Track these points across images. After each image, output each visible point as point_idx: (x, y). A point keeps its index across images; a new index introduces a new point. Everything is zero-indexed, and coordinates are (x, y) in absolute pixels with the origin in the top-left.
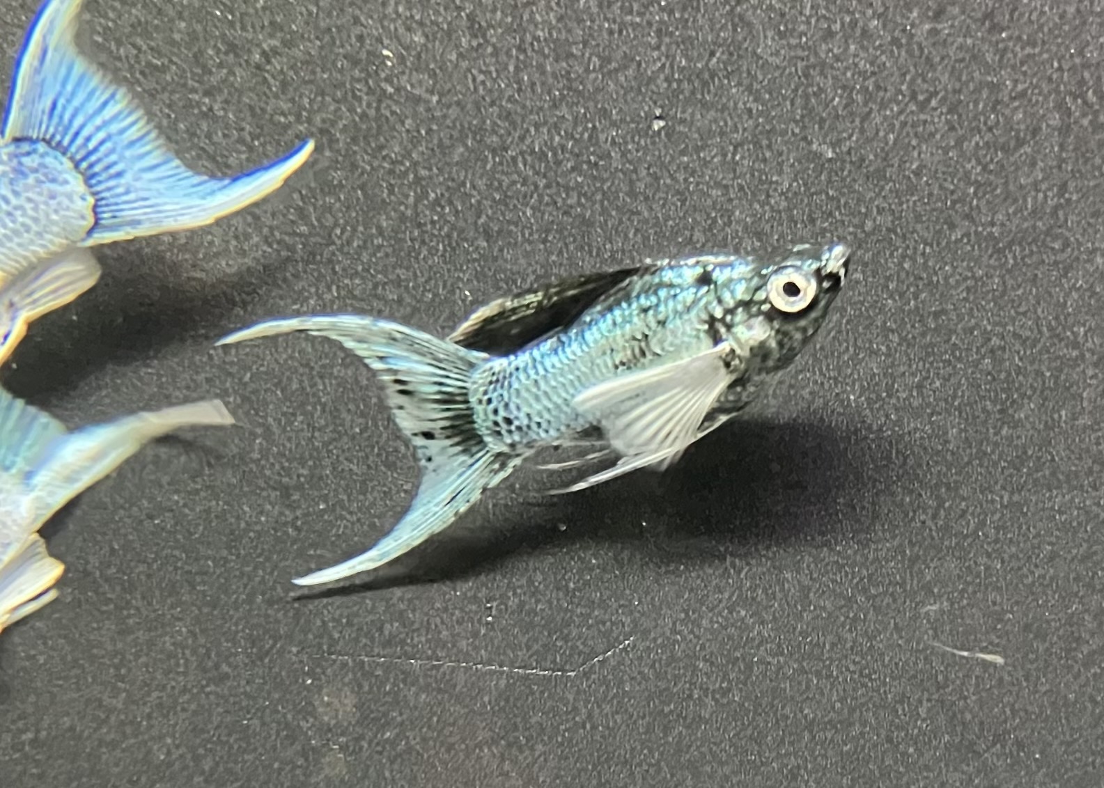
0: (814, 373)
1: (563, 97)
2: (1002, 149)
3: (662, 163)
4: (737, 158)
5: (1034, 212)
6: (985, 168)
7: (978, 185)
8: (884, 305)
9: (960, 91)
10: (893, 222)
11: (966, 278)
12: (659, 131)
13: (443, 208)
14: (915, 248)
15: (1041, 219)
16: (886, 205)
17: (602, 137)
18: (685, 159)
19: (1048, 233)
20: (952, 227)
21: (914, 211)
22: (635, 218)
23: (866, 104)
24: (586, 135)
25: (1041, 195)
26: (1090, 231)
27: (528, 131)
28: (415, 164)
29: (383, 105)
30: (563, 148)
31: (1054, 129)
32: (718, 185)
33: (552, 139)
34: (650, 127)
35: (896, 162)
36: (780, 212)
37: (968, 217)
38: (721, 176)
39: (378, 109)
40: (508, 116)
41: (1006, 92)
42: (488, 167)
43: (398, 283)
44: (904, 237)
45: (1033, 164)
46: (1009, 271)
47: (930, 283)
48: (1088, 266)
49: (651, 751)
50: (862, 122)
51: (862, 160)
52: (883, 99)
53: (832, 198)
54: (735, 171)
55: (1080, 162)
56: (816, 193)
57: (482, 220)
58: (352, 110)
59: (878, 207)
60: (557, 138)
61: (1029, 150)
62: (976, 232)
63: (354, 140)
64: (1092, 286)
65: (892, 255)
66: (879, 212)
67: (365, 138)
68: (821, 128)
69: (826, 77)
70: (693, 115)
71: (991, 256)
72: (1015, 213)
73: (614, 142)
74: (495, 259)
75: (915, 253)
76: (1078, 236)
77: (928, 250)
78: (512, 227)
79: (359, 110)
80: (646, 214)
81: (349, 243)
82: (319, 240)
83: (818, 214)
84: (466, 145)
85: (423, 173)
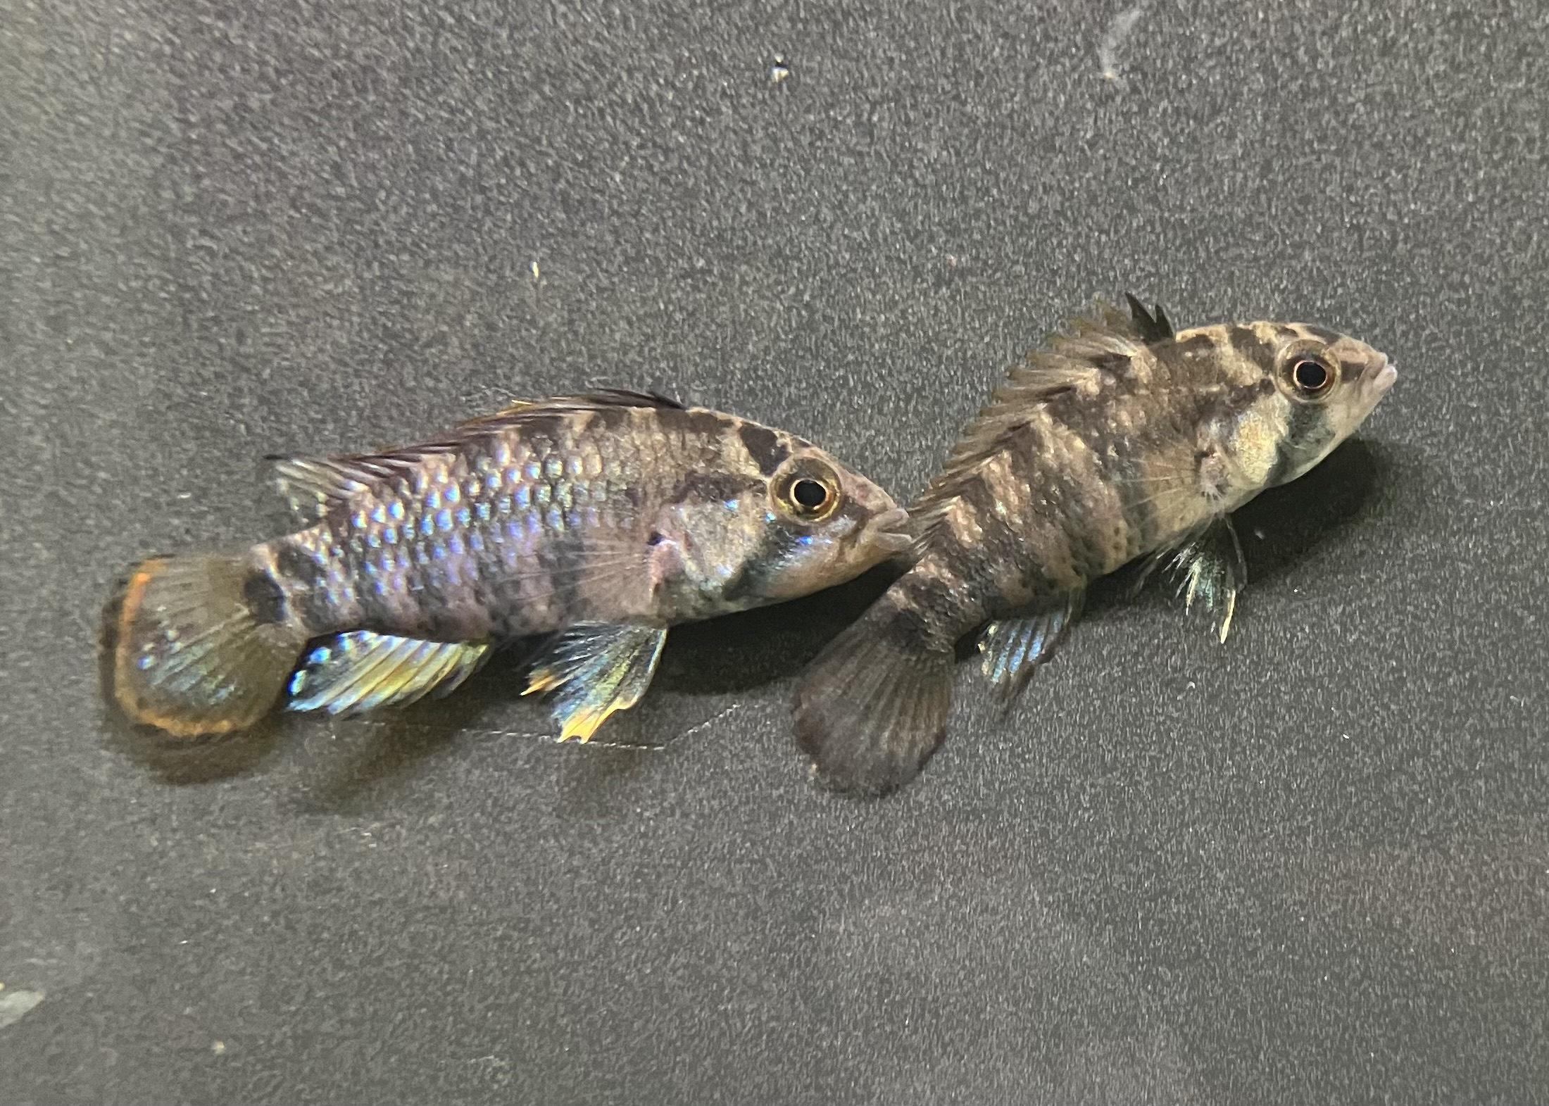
0: (963, 386)
1: (663, 38)
2: (1195, 118)
3: (783, 122)
4: (875, 118)
5: (1232, 194)
6: (1172, 141)
7: (1166, 161)
8: (1050, 306)
9: (1146, 45)
10: (1062, 204)
11: (1149, 275)
12: (780, 84)
13: (512, 169)
14: (1088, 236)
15: (1239, 205)
16: (1054, 183)
17: (710, 88)
18: (812, 117)
19: (1248, 220)
20: (1133, 210)
21: (1088, 191)
22: (749, 190)
23: (1031, 58)
24: (690, 85)
25: (1240, 176)
26: (1298, 219)
27: (620, 78)
28: (478, 113)
29: (442, 39)
30: (661, 98)
31: (1258, 94)
32: (851, 152)
33: (647, 88)
34: (768, 77)
35: (1067, 130)
36: (924, 187)
37: (1153, 200)
38: (854, 140)
39: (434, 44)
40: (595, 59)
41: (1201, 48)
42: (570, 120)
43: (456, 262)
44: (1075, 223)
45: (1231, 137)
46: (1201, 267)
47: (1106, 278)
48: (1294, 263)
49: (753, 844)
50: (1027, 77)
51: (1027, 124)
52: (1052, 54)
53: (989, 172)
54: (871, 135)
55: (1289, 134)
56: (969, 165)
57: (562, 185)
58: (402, 44)
59: (1044, 185)
60: (655, 87)
61: (1227, 120)
62: (1161, 218)
63: (405, 82)
64: (1298, 289)
65: (1060, 244)
66: (1045, 191)
67: (418, 80)
68: (976, 85)
69: (984, 23)
70: (820, 64)
71: (1178, 250)
72: (1208, 197)
73: (724, 94)
74: (575, 234)
75: (1088, 243)
76: (1284, 227)
77: (1104, 238)
78: (597, 196)
79: (411, 44)
80: (762, 184)
81: (395, 210)
82: (359, 205)
83: (971, 193)
84: (541, 93)
85: (490, 125)
